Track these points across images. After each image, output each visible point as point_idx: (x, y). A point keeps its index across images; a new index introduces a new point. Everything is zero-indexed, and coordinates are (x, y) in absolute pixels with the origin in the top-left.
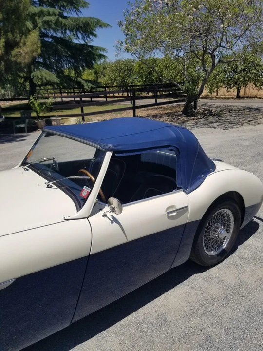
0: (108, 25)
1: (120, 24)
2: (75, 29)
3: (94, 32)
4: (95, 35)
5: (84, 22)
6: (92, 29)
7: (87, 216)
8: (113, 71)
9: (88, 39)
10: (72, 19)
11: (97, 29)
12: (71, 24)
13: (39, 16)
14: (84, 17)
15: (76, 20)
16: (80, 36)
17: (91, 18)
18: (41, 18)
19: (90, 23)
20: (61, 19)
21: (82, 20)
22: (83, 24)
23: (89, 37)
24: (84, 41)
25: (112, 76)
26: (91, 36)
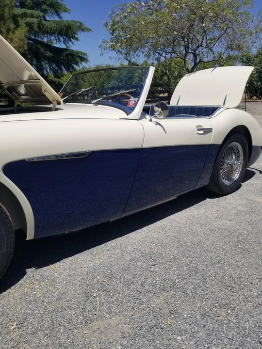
0: (90, 30)
1: (106, 25)
2: (57, 32)
3: (76, 36)
4: (77, 39)
5: (67, 25)
6: (74, 33)
7: (138, 119)
8: (93, 77)
9: (69, 42)
10: (54, 22)
11: (79, 33)
12: (54, 27)
13: (22, 18)
14: (67, 21)
15: (58, 23)
16: (62, 39)
17: (73, 21)
18: (23, 20)
19: (72, 26)
20: (43, 22)
21: (64, 22)
22: (66, 27)
23: (71, 41)
24: (66, 45)
25: (91, 81)
26: (72, 40)
